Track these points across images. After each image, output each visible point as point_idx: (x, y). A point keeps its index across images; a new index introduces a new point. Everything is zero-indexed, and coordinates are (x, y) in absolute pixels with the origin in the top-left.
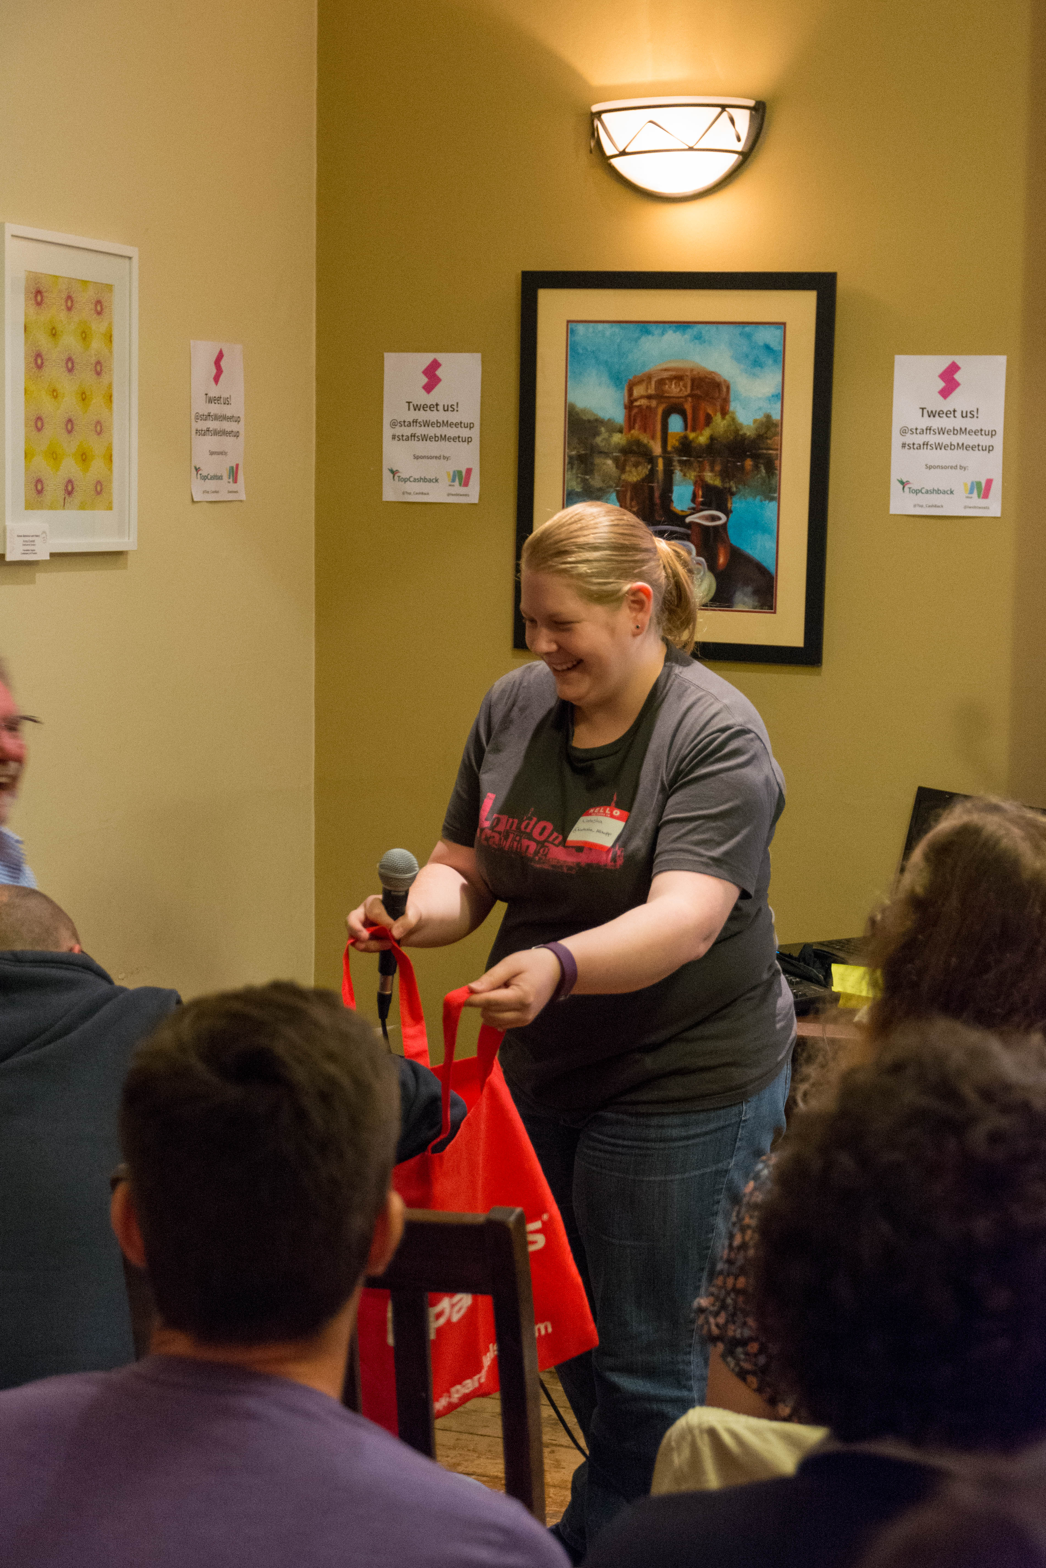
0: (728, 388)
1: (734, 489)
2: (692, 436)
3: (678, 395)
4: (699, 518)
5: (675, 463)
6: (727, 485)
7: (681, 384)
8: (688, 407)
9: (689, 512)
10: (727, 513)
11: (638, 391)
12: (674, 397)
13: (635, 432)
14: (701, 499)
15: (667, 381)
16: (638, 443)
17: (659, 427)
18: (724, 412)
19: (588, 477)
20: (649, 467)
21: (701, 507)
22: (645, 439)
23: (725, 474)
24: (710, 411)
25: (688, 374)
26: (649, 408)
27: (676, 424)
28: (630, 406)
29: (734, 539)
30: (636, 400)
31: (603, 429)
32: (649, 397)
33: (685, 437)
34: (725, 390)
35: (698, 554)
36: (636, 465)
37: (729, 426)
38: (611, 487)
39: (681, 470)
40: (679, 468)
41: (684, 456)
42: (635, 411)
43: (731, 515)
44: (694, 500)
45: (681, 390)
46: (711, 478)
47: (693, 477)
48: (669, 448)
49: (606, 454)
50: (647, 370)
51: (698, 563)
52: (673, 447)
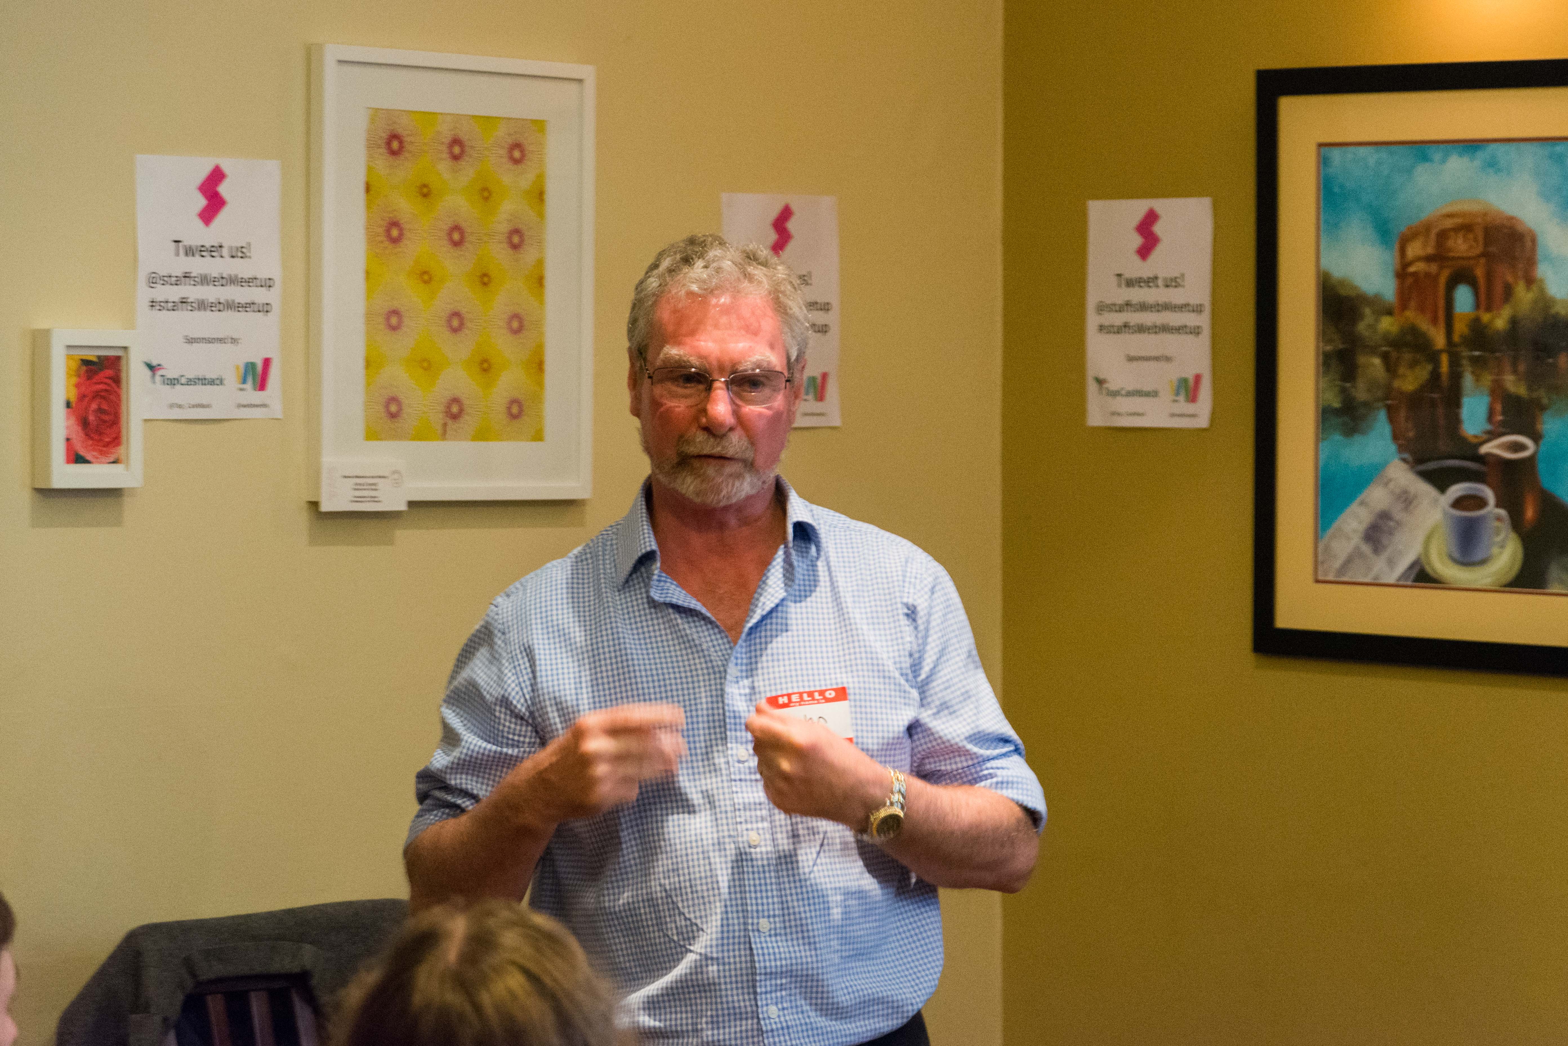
0: (1534, 241)
1: (1545, 401)
2: (1486, 317)
3: (1465, 255)
4: (1500, 446)
5: (1465, 362)
6: (1535, 395)
7: (1471, 236)
8: (1479, 272)
9: (1485, 437)
10: (1536, 437)
11: (1414, 249)
12: (1459, 258)
13: (1410, 314)
14: (1500, 418)
15: (1452, 233)
16: (1413, 330)
17: (1441, 303)
18: (1530, 280)
19: (1348, 385)
20: (1430, 367)
21: (1502, 430)
22: (1424, 324)
23: (1533, 379)
24: (1510, 279)
25: (1479, 220)
26: (1427, 275)
27: (1463, 298)
28: (1402, 274)
29: (1546, 481)
30: (1410, 264)
31: (1367, 311)
32: (1428, 259)
33: (1477, 320)
34: (1529, 244)
35: (1498, 505)
36: (1413, 365)
37: (1535, 302)
38: (1378, 400)
39: (1473, 373)
40: (1470, 369)
41: (1476, 350)
42: (1410, 281)
43: (1541, 443)
44: (1490, 418)
45: (1471, 247)
46: (1513, 384)
47: (1489, 383)
48: (1456, 338)
49: (1373, 350)
50: (1424, 216)
51: (1499, 519)
52: (1461, 336)
